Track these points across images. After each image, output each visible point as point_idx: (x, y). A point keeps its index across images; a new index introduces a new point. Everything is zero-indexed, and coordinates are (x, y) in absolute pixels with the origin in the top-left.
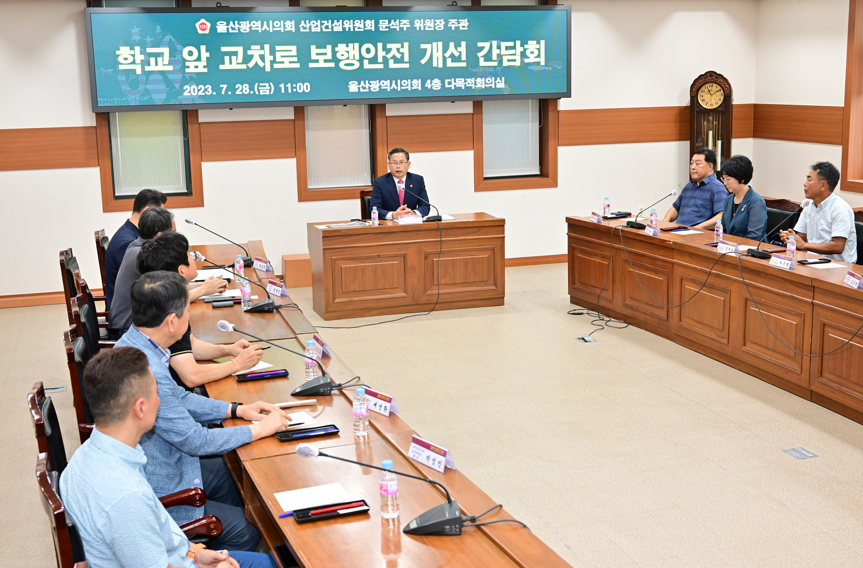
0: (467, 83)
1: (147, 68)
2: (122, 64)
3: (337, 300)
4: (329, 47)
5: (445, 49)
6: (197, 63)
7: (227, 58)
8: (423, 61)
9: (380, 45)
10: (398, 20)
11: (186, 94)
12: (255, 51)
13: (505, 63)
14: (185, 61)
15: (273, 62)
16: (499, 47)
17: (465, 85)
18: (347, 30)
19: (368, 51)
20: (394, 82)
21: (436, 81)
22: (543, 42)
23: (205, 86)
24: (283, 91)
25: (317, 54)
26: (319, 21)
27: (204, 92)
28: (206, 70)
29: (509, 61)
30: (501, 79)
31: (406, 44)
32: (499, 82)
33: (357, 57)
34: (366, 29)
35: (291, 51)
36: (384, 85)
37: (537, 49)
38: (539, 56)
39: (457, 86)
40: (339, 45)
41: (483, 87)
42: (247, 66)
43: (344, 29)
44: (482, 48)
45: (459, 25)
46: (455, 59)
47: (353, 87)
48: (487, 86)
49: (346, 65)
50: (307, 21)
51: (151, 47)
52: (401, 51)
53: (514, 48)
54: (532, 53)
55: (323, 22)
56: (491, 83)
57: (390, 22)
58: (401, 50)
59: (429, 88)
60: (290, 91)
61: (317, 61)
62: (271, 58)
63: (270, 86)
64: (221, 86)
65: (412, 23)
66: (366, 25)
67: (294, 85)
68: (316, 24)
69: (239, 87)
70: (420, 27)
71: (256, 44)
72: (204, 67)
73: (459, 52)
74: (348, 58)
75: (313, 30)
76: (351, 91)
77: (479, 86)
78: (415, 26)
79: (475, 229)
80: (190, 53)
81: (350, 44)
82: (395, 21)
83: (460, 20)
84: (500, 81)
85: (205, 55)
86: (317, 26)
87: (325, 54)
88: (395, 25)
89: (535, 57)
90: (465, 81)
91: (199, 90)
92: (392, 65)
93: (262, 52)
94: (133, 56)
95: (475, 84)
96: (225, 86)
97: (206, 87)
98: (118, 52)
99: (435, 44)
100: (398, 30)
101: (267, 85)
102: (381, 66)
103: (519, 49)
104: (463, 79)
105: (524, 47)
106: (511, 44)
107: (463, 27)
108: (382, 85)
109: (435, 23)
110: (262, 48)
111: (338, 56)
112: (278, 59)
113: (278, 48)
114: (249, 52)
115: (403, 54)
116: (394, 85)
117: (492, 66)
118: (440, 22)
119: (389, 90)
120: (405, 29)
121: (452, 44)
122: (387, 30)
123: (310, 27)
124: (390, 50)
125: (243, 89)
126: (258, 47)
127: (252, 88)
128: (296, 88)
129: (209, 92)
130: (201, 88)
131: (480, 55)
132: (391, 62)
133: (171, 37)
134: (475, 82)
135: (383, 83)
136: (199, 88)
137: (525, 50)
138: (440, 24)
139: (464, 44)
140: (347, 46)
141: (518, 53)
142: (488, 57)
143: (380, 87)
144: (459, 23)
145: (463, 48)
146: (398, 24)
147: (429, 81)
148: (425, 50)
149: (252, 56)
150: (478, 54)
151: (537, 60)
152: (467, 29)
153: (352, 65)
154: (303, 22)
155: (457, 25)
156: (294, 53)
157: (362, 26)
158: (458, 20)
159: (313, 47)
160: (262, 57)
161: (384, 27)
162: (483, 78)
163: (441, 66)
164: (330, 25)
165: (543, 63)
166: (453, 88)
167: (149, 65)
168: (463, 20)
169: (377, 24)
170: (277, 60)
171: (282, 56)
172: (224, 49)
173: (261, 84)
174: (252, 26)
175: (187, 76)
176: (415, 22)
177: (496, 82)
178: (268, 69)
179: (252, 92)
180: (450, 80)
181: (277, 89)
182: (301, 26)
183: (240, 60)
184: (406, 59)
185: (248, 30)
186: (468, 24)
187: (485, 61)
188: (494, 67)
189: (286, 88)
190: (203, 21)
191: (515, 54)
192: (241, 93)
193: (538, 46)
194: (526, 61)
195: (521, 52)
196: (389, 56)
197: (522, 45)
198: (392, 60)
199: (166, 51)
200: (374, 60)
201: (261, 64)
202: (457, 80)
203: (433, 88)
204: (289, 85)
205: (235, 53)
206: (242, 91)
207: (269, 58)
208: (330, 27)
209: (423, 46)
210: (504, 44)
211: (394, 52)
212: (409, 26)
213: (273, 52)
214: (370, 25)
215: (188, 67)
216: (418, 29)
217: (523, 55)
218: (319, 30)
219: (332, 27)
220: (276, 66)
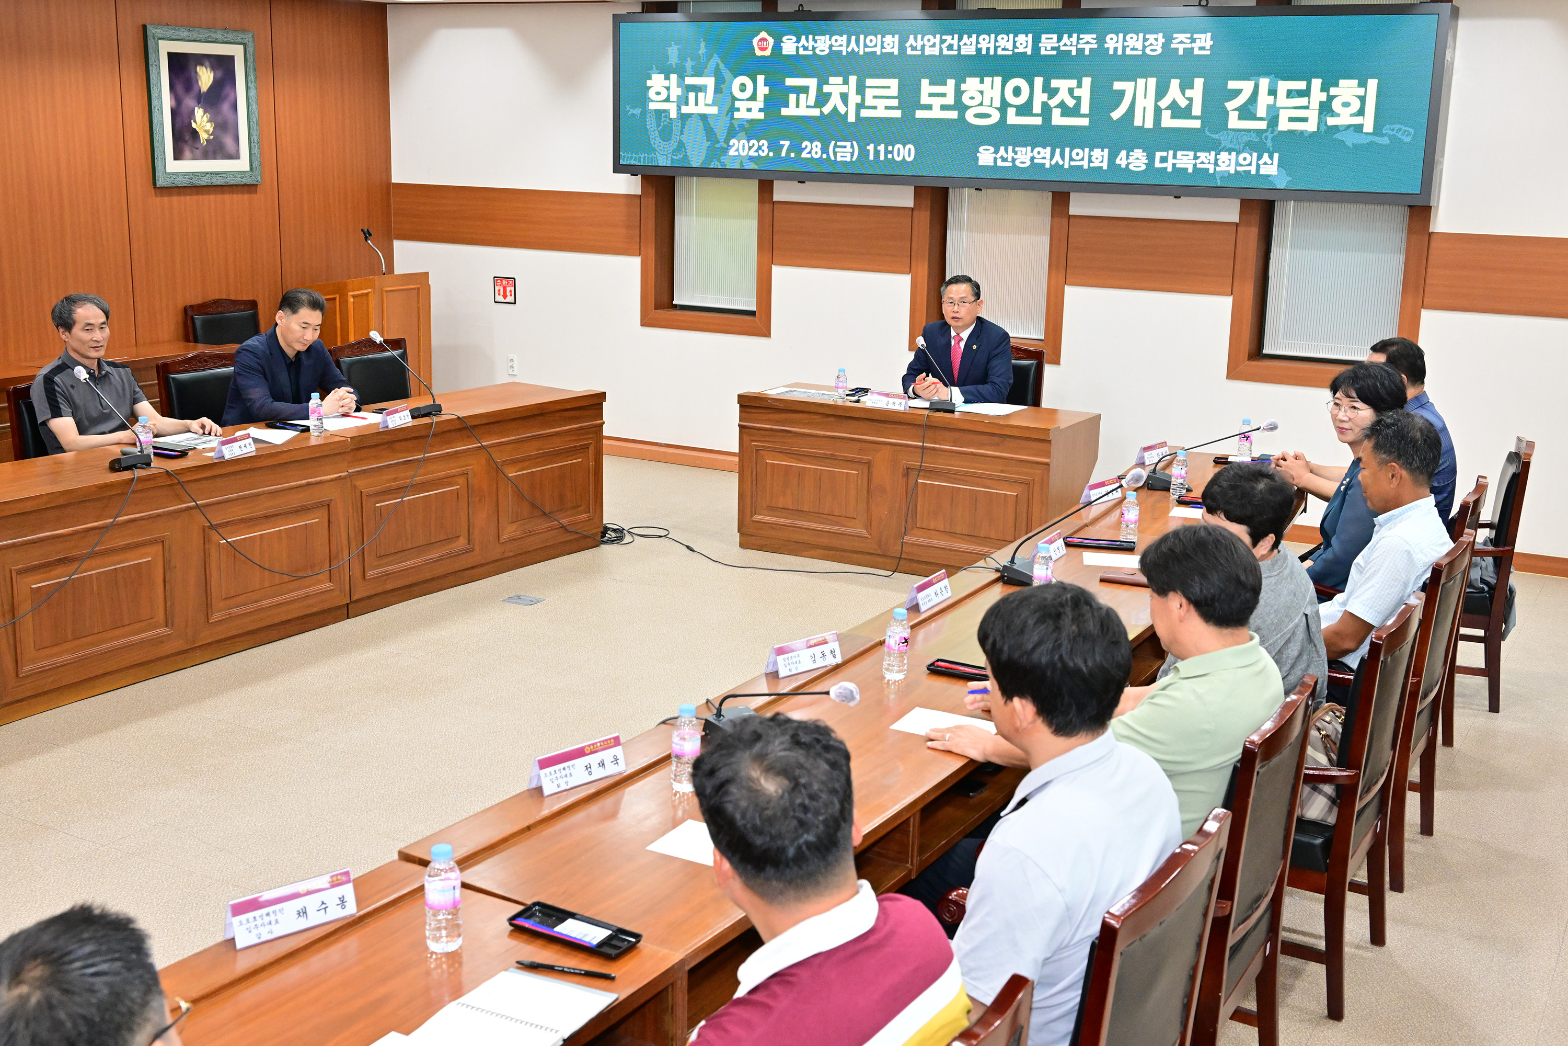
0: (1198, 161)
1: (685, 110)
2: (652, 101)
3: (756, 517)
4: (951, 83)
5: (1161, 92)
6: (750, 104)
7: (792, 97)
8: (1116, 115)
9: (1039, 81)
10: (1075, 35)
11: (732, 152)
12: (835, 86)
13: (1284, 125)
14: (734, 99)
15: (860, 106)
16: (1273, 92)
17: (1195, 165)
18: (984, 52)
19: (1017, 91)
20: (1058, 151)
21: (1138, 153)
22: (1373, 84)
23: (758, 142)
24: (871, 157)
25: (931, 95)
26: (938, 36)
27: (757, 151)
28: (761, 116)
29: (1291, 120)
30: (1271, 158)
31: (1087, 81)
32: (1265, 163)
33: (997, 103)
34: (1016, 51)
35: (889, 87)
36: (1040, 156)
37: (1359, 97)
38: (1361, 112)
39: (1178, 166)
40: (968, 79)
41: (1232, 172)
42: (821, 112)
43: (979, 50)
44: (1237, 93)
45: (1194, 45)
46: (1177, 111)
47: (986, 157)
48: (1239, 169)
49: (978, 116)
50: (919, 36)
51: (692, 76)
52: (1075, 95)
53: (1306, 93)
54: (1346, 105)
55: (944, 37)
56: (1250, 164)
57: (1059, 40)
58: (1077, 93)
59: (1123, 166)
60: (882, 158)
61: (929, 107)
62: (858, 99)
63: (852, 147)
64: (782, 142)
65: (1101, 41)
66: (1018, 44)
67: (890, 148)
68: (933, 41)
69: (806, 146)
70: (1116, 49)
71: (835, 75)
72: (760, 110)
73: (1188, 99)
74: (981, 104)
75: (928, 52)
76: (981, 163)
77: (1222, 168)
78: (1106, 46)
79: (997, 439)
80: (743, 88)
81: (986, 79)
82: (1070, 36)
83: (1195, 36)
84: (1269, 162)
85: (763, 90)
86: (934, 45)
87: (944, 95)
88: (1069, 43)
89: (1351, 115)
90: (1196, 158)
91: (750, 148)
92: (1057, 119)
93: (844, 89)
94: (668, 89)
95: (1216, 164)
96: (786, 144)
97: (761, 144)
98: (649, 83)
99: (1141, 82)
100: (1074, 53)
101: (848, 144)
102: (1038, 121)
103: (1318, 96)
104: (1191, 154)
105: (1328, 92)
106: (1302, 85)
107: (1202, 48)
108: (1036, 155)
109: (1145, 40)
110: (846, 82)
111: (965, 99)
112: (869, 101)
113: (869, 82)
114: (826, 89)
115: (1078, 99)
116: (1057, 157)
117: (1254, 130)
118: (1156, 40)
119: (1047, 166)
120: (1087, 52)
121: (1175, 83)
122: (1054, 53)
123: (923, 46)
124: (1057, 90)
125: (812, 150)
126: (840, 80)
127: (825, 149)
128: (892, 152)
129: (763, 151)
130: (753, 145)
131: (1231, 105)
132: (1056, 113)
133: (719, 61)
134: (1216, 160)
135: (1039, 153)
136: (751, 144)
137: (1331, 98)
138: (1155, 43)
139: (1199, 83)
140: (982, 82)
141: (1315, 105)
142: (1247, 112)
143: (1032, 158)
144: (1193, 41)
145: (1197, 92)
146: (1074, 43)
147: (1123, 153)
148: (1122, 93)
149: (829, 95)
150: (1227, 104)
151: (1358, 120)
152: (1208, 53)
153: (987, 116)
154: (912, 37)
155: (1189, 46)
156: (894, 91)
157: (1010, 46)
158: (1192, 37)
159: (925, 82)
160: (844, 97)
161: (1049, 48)
162: (1234, 154)
163: (1149, 124)
164: (955, 42)
165: (1369, 128)
166: (1170, 169)
167: (687, 104)
168: (1203, 36)
169: (1036, 41)
170: (867, 104)
171: (875, 97)
172: (790, 82)
173: (839, 143)
174: (834, 43)
175: (736, 124)
176: (1108, 38)
177: (1261, 162)
178: (851, 118)
179: (825, 156)
180: (1164, 154)
181: (864, 153)
182: (908, 45)
183: (812, 102)
184: (1085, 108)
185: (827, 51)
186: (1212, 43)
187: (1240, 118)
188: (1259, 132)
189: (877, 153)
190: (763, 34)
191: (1307, 108)
192: (809, 156)
193: (1361, 92)
194: (1331, 121)
195: (1321, 103)
196: (1053, 103)
197: (1325, 88)
198: (1059, 110)
199: (709, 82)
200: (1025, 109)
201: (842, 109)
202: (1179, 153)
203: (1131, 167)
204: (881, 148)
205: (805, 90)
206: (810, 153)
207: (854, 99)
208: (955, 47)
209: (1118, 85)
210: (1284, 86)
211: (1063, 95)
212: (1096, 46)
213: (861, 90)
214: (1024, 43)
215: (738, 110)
216: (1111, 52)
217: (1326, 108)
218: (937, 53)
219: (959, 47)
220: (864, 113)
